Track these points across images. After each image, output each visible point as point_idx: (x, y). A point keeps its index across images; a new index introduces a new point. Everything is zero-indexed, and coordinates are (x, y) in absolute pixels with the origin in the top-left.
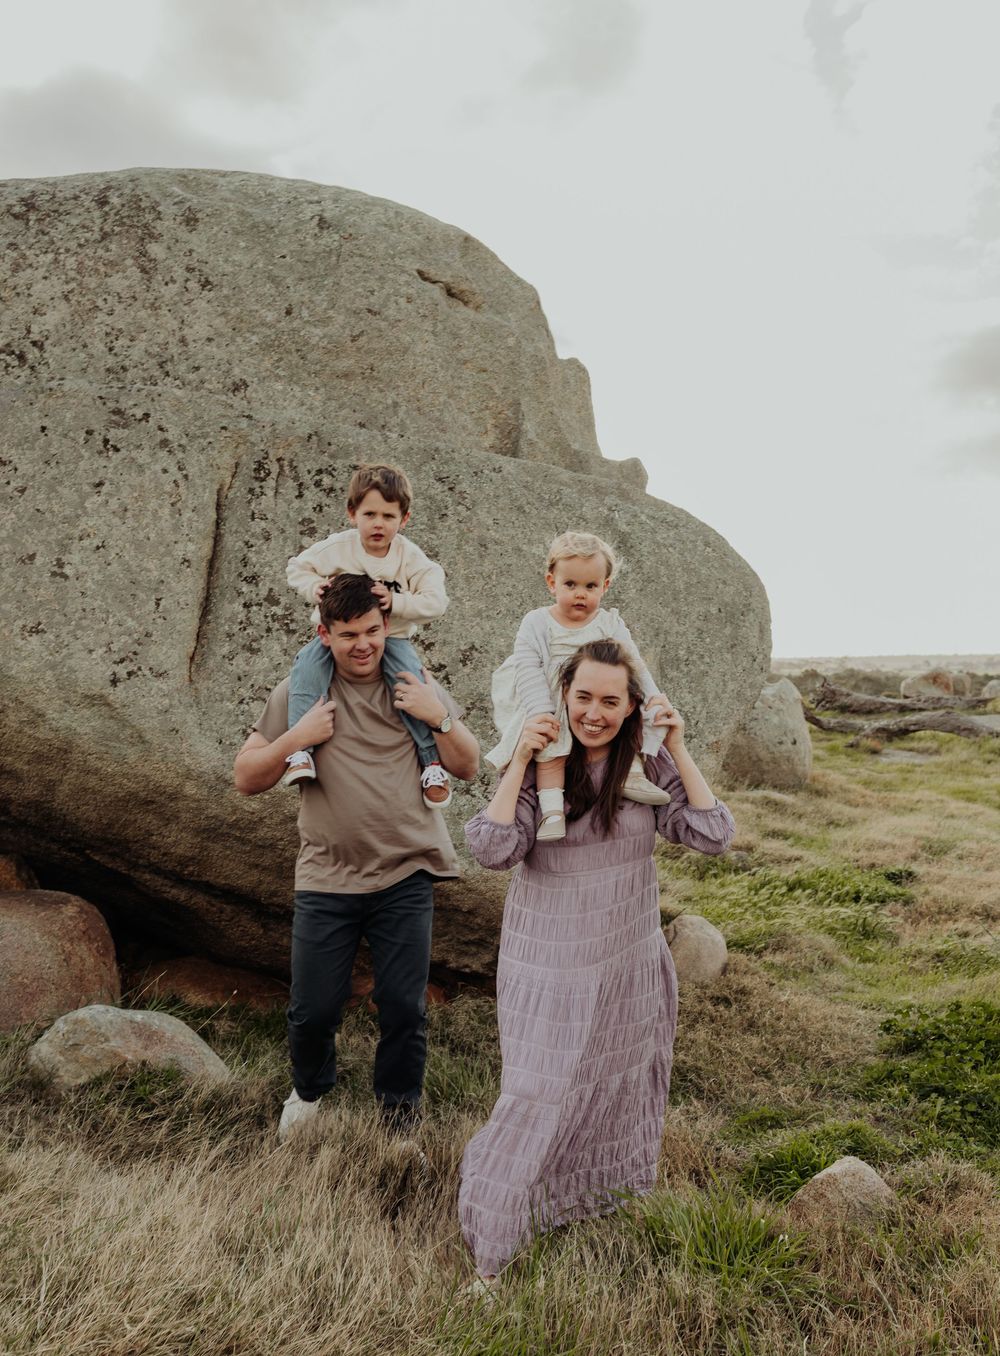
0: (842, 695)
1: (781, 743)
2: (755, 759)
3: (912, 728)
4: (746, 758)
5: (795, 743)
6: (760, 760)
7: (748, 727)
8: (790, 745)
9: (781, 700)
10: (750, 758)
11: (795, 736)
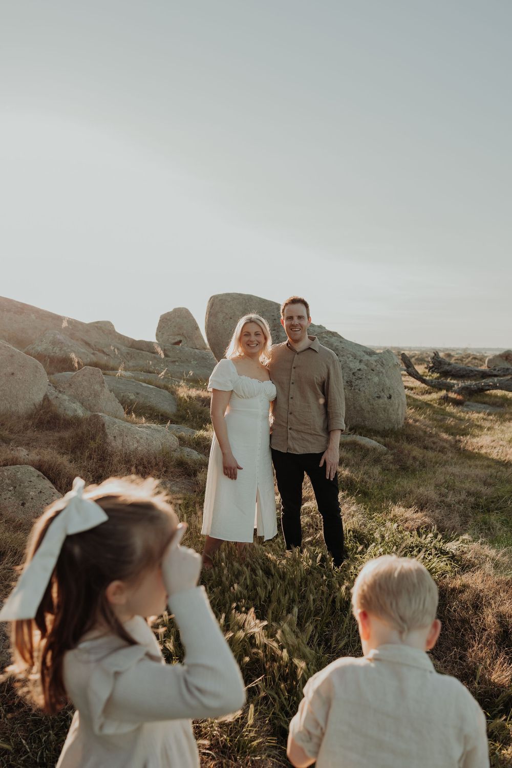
0: (445, 364)
1: (379, 397)
2: (358, 408)
3: (487, 387)
4: (352, 407)
5: (390, 397)
6: (362, 409)
7: (354, 384)
8: (386, 399)
9: (382, 364)
10: (355, 408)
11: (391, 392)
